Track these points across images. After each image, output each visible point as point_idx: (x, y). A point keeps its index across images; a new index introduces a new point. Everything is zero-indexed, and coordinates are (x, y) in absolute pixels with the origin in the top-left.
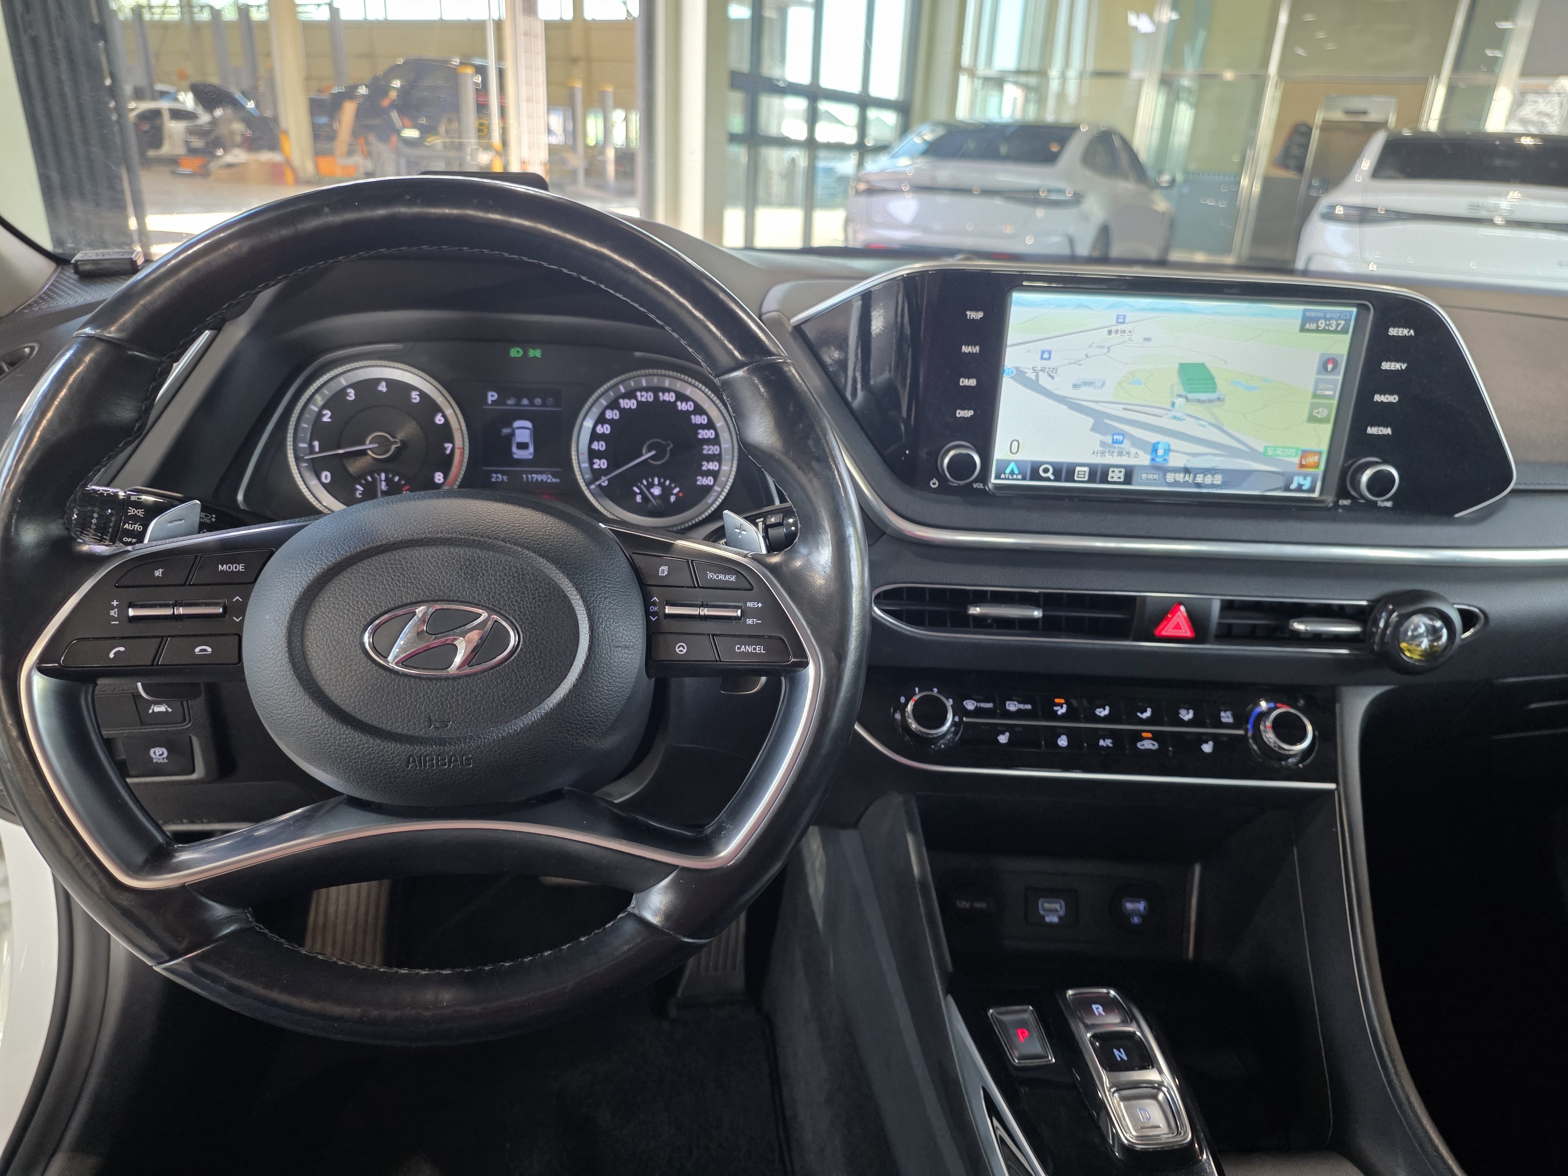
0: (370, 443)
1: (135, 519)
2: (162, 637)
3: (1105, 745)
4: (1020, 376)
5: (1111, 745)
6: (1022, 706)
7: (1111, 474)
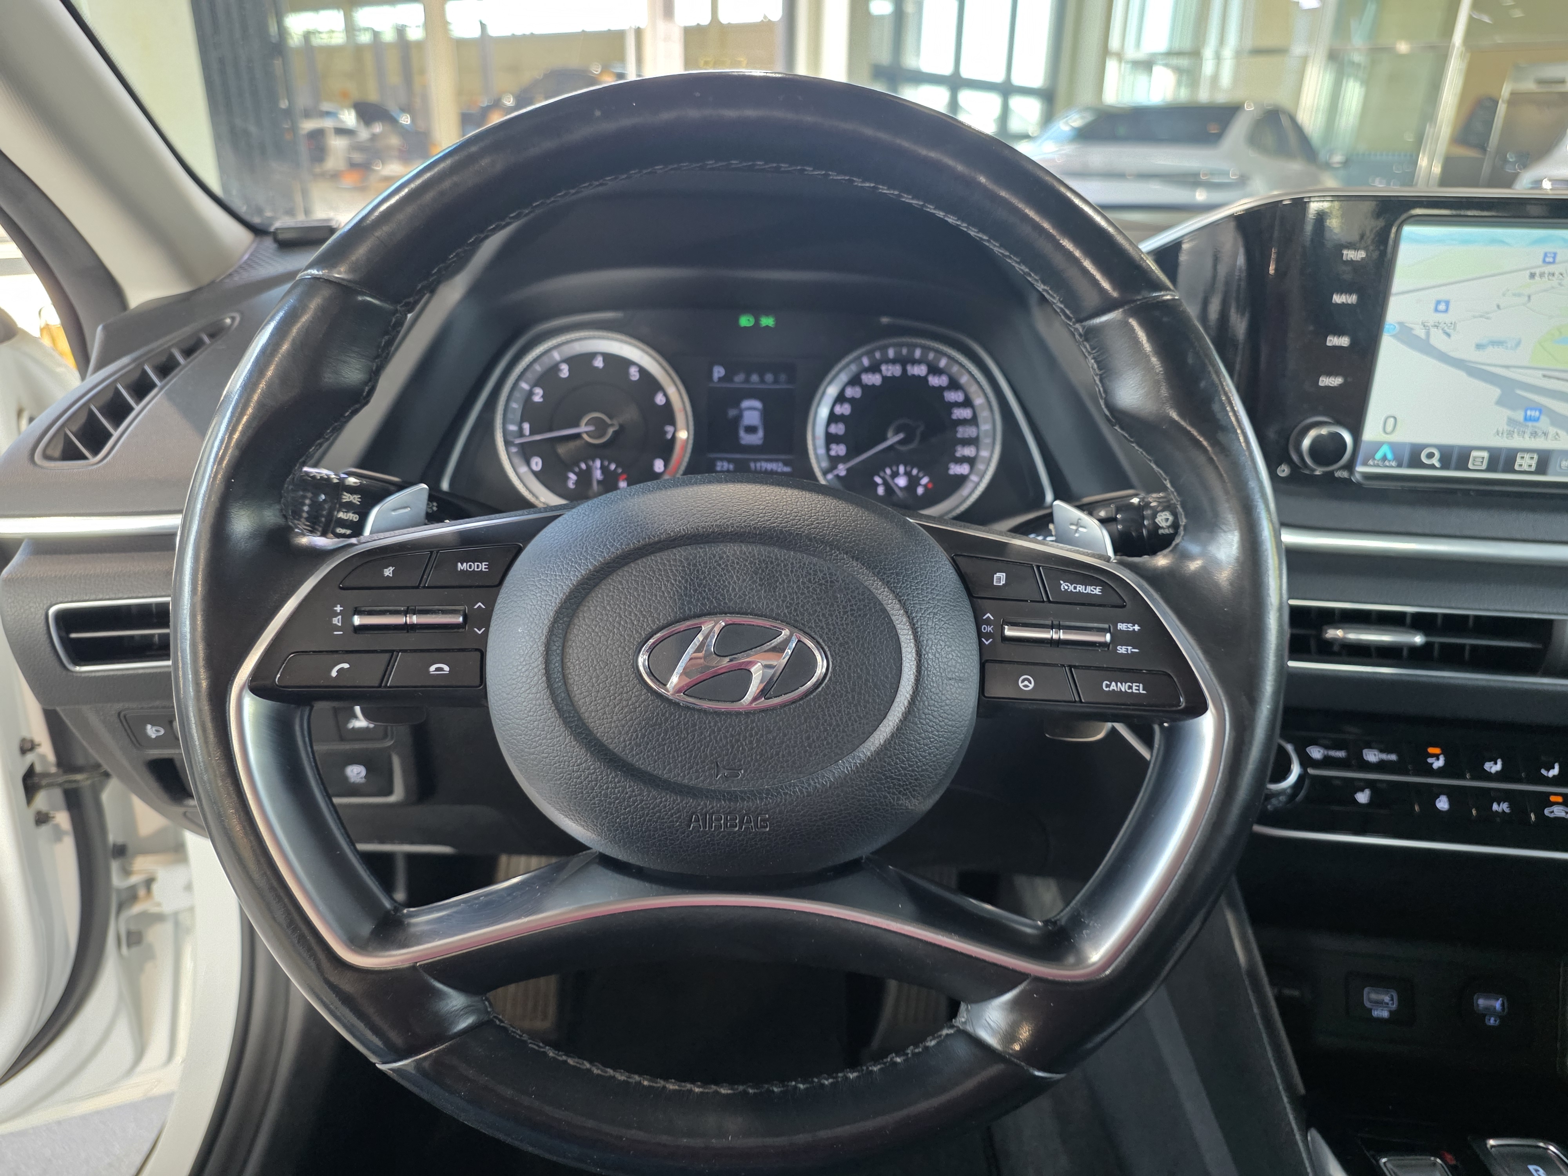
0: (586, 424)
1: (349, 507)
2: (392, 652)
3: (1500, 810)
4: (1406, 335)
5: (1507, 811)
6: (1384, 756)
7: (1519, 461)
